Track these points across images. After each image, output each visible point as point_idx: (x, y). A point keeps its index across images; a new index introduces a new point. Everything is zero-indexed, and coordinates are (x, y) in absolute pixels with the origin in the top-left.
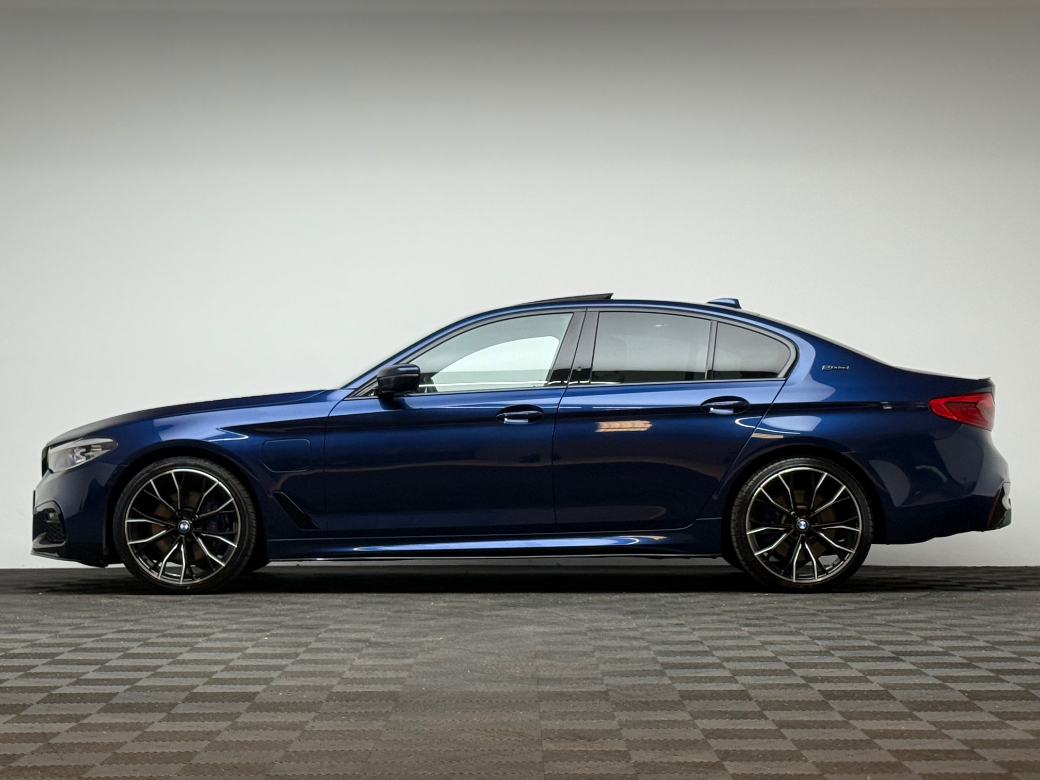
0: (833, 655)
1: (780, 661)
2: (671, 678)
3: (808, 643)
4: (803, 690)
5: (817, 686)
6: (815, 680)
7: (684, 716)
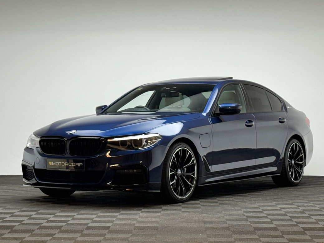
0: (305, 213)
1: (287, 215)
2: (250, 222)
3: (296, 208)
4: (296, 227)
5: (301, 226)
6: (300, 223)
7: (256, 237)
